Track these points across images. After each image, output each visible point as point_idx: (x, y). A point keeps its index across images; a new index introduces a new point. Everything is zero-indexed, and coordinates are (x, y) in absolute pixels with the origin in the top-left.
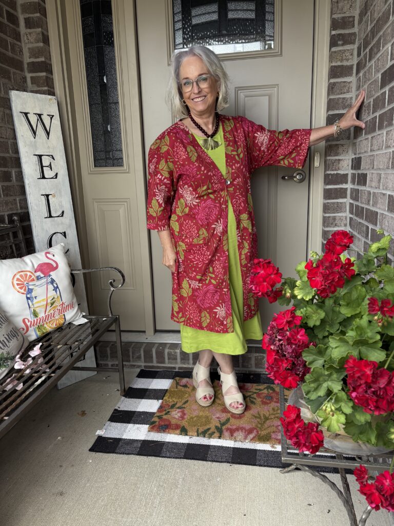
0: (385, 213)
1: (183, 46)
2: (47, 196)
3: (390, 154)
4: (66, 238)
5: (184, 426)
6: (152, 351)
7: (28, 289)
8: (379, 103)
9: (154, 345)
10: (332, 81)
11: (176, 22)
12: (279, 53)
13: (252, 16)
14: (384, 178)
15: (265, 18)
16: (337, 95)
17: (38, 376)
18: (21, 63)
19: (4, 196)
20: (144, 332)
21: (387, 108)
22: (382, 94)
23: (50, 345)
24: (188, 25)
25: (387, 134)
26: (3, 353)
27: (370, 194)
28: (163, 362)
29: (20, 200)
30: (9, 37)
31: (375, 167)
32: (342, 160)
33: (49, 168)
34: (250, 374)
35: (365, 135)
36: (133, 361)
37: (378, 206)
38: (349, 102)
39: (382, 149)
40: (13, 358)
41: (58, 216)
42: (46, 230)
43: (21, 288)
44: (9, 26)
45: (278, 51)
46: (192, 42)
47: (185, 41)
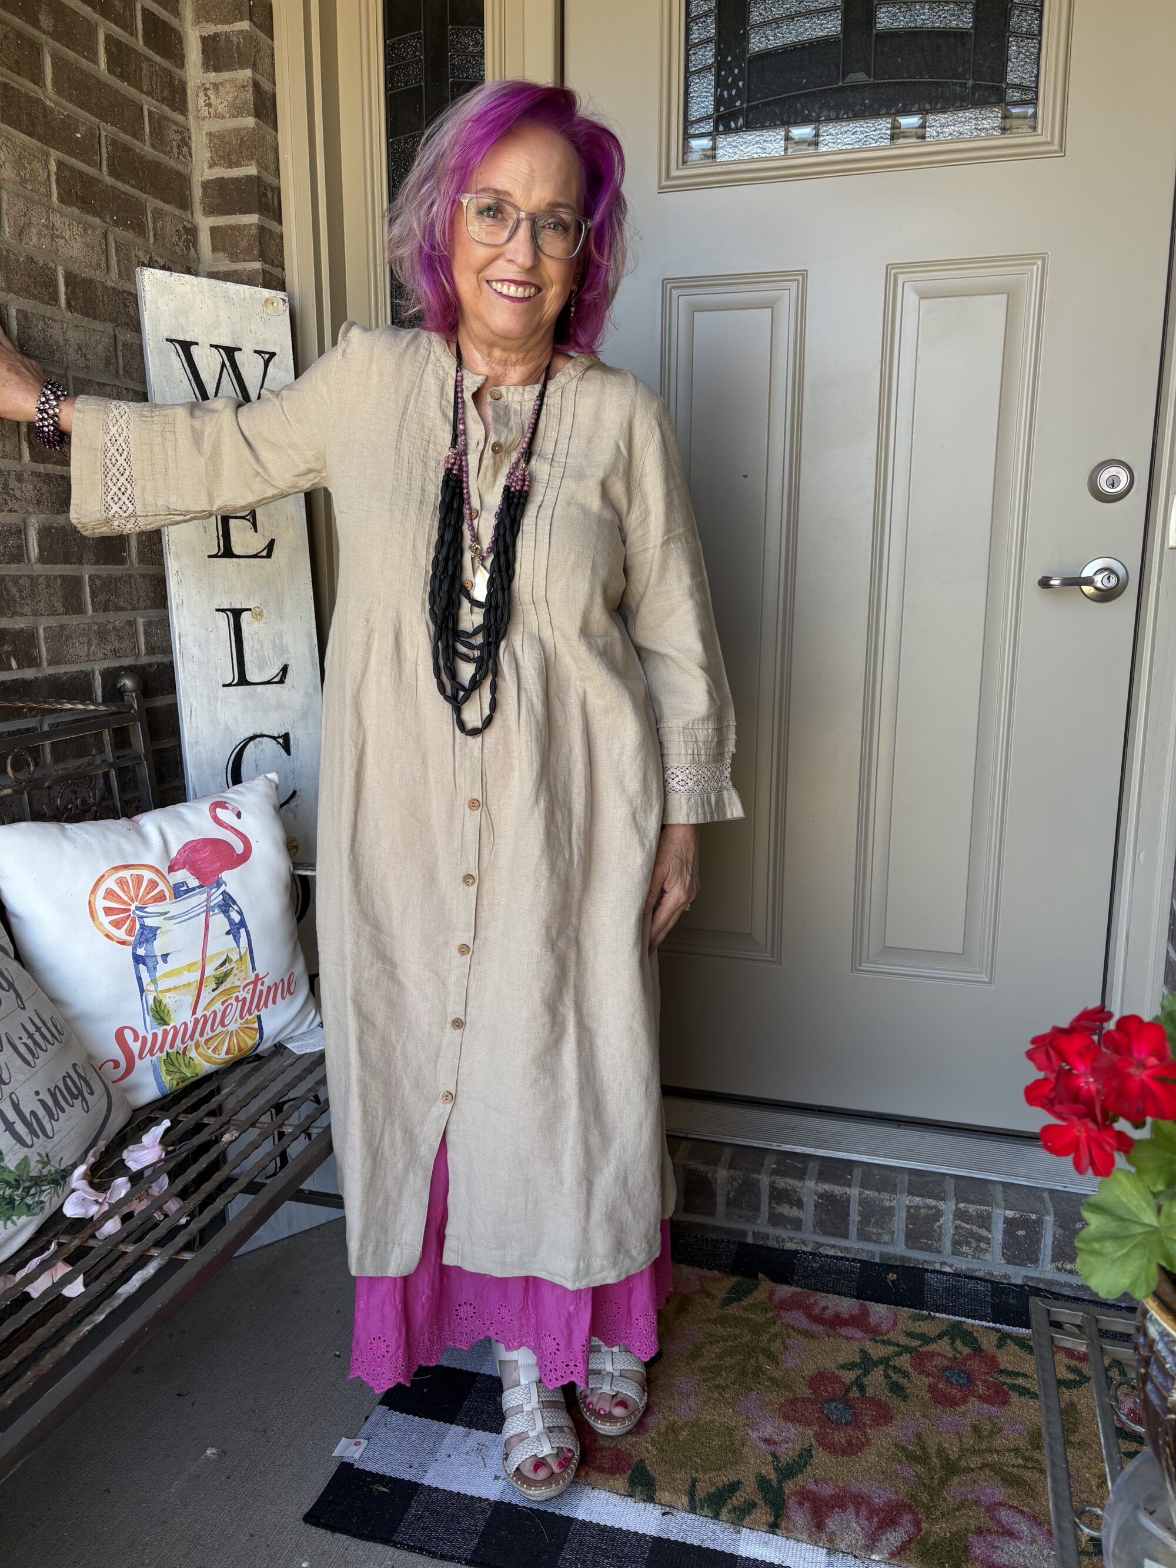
1: (716, 128)
2: (237, 613)
4: (288, 752)
5: (642, 1461)
7: (143, 926)
11: (696, 45)
12: (1056, 148)
13: (965, 21)
15: (1007, 24)
17: (137, 1255)
18: (183, 181)
19: (95, 610)
23: (199, 1127)
24: (735, 58)
26: (25, 1161)
29: (148, 625)
30: (149, 94)
33: (248, 524)
34: (886, 1266)
40: (61, 1177)
41: (269, 682)
42: (227, 728)
43: (117, 924)
44: (148, 59)
45: (1049, 140)
46: (745, 113)
47: (722, 109)
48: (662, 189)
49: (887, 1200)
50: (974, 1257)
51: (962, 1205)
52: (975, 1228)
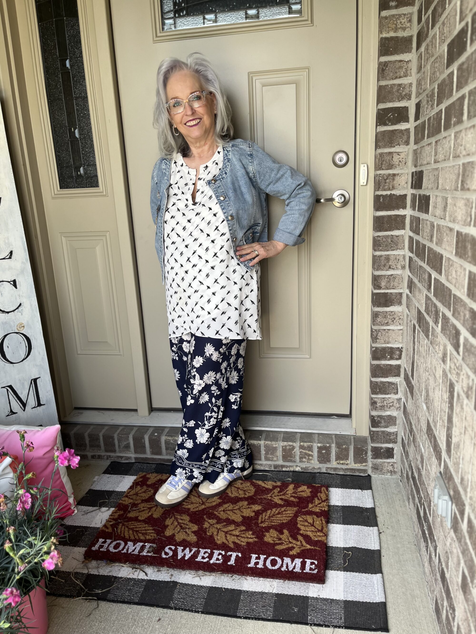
0: (451, 258)
1: (175, 15)
3: (459, 168)
4: (16, 288)
6: (143, 438)
8: (445, 90)
9: (148, 430)
10: (384, 59)
12: (309, 22)
14: (451, 204)
16: (390, 80)
20: (136, 410)
21: (456, 96)
22: (449, 75)
25: (455, 136)
27: (434, 226)
28: (160, 453)
31: (440, 187)
32: (398, 174)
35: (427, 138)
36: (120, 452)
37: (444, 246)
38: (407, 91)
39: (449, 159)
41: (5, 259)
45: (306, 19)
46: (187, 9)
47: (177, 7)
48: (155, 42)
49: (274, 444)
50: (307, 462)
51: (302, 444)
52: (307, 452)
